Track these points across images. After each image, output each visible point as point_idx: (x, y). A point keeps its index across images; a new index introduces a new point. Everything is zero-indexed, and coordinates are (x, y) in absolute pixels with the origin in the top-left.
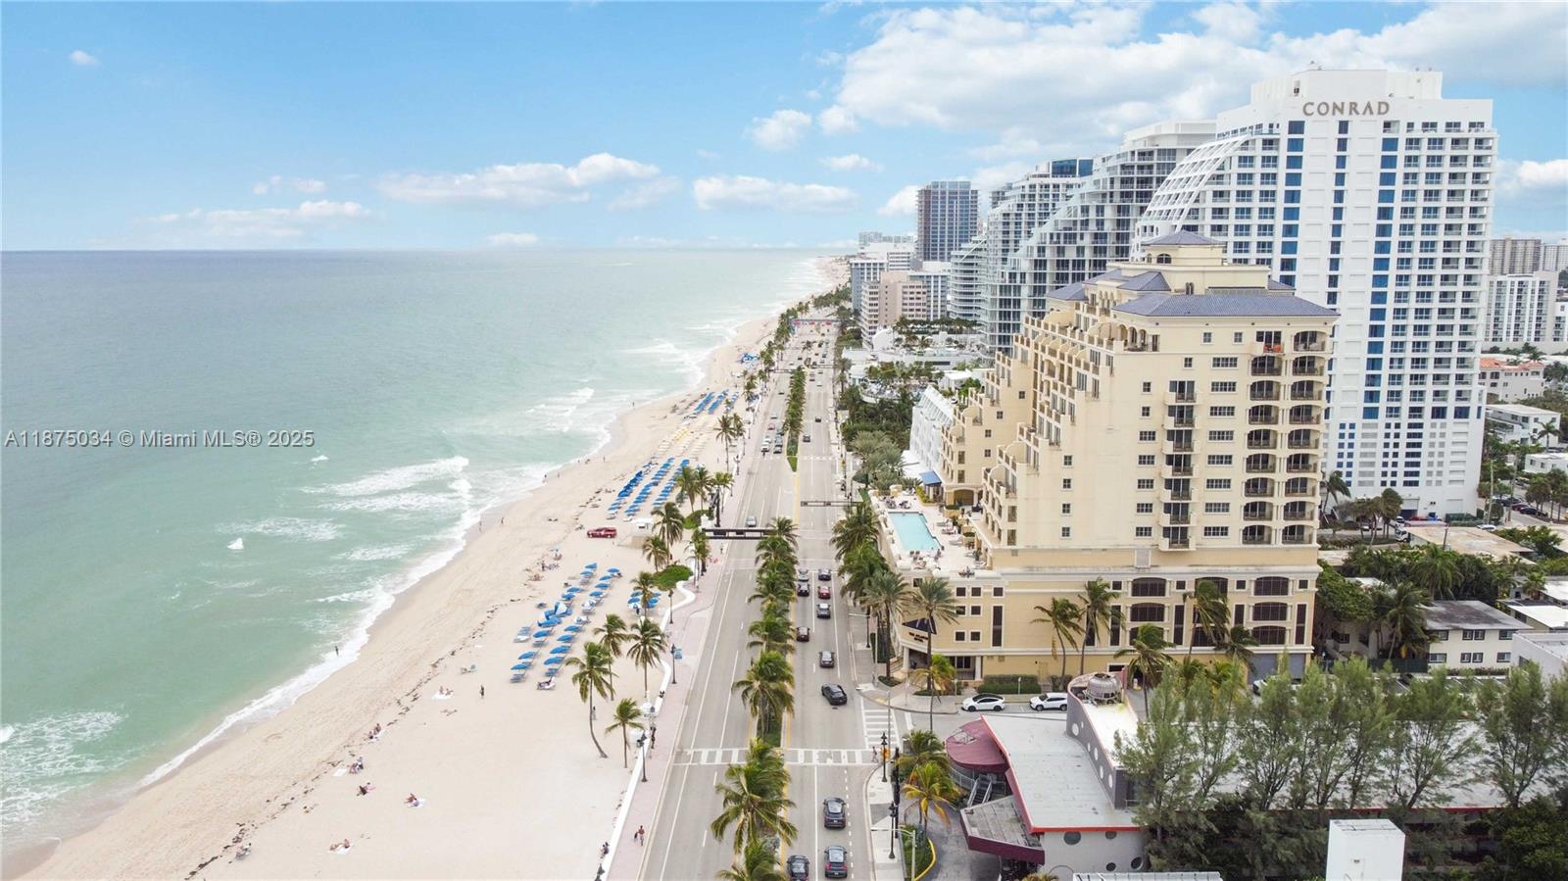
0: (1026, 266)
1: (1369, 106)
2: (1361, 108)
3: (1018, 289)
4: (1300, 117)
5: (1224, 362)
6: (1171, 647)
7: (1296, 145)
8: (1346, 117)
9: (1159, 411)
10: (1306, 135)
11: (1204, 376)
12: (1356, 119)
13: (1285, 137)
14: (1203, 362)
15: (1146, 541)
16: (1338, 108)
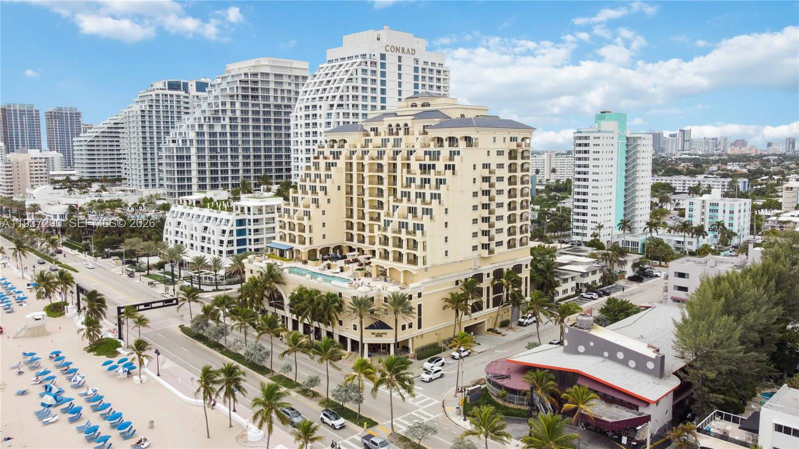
1: (408, 50)
2: (406, 51)
4: (384, 52)
5: (500, 153)
6: (485, 310)
7: (383, 65)
8: (400, 54)
9: (479, 180)
10: (387, 61)
11: (494, 160)
12: (404, 56)
13: (379, 61)
14: (493, 153)
15: (476, 253)
16: (398, 50)
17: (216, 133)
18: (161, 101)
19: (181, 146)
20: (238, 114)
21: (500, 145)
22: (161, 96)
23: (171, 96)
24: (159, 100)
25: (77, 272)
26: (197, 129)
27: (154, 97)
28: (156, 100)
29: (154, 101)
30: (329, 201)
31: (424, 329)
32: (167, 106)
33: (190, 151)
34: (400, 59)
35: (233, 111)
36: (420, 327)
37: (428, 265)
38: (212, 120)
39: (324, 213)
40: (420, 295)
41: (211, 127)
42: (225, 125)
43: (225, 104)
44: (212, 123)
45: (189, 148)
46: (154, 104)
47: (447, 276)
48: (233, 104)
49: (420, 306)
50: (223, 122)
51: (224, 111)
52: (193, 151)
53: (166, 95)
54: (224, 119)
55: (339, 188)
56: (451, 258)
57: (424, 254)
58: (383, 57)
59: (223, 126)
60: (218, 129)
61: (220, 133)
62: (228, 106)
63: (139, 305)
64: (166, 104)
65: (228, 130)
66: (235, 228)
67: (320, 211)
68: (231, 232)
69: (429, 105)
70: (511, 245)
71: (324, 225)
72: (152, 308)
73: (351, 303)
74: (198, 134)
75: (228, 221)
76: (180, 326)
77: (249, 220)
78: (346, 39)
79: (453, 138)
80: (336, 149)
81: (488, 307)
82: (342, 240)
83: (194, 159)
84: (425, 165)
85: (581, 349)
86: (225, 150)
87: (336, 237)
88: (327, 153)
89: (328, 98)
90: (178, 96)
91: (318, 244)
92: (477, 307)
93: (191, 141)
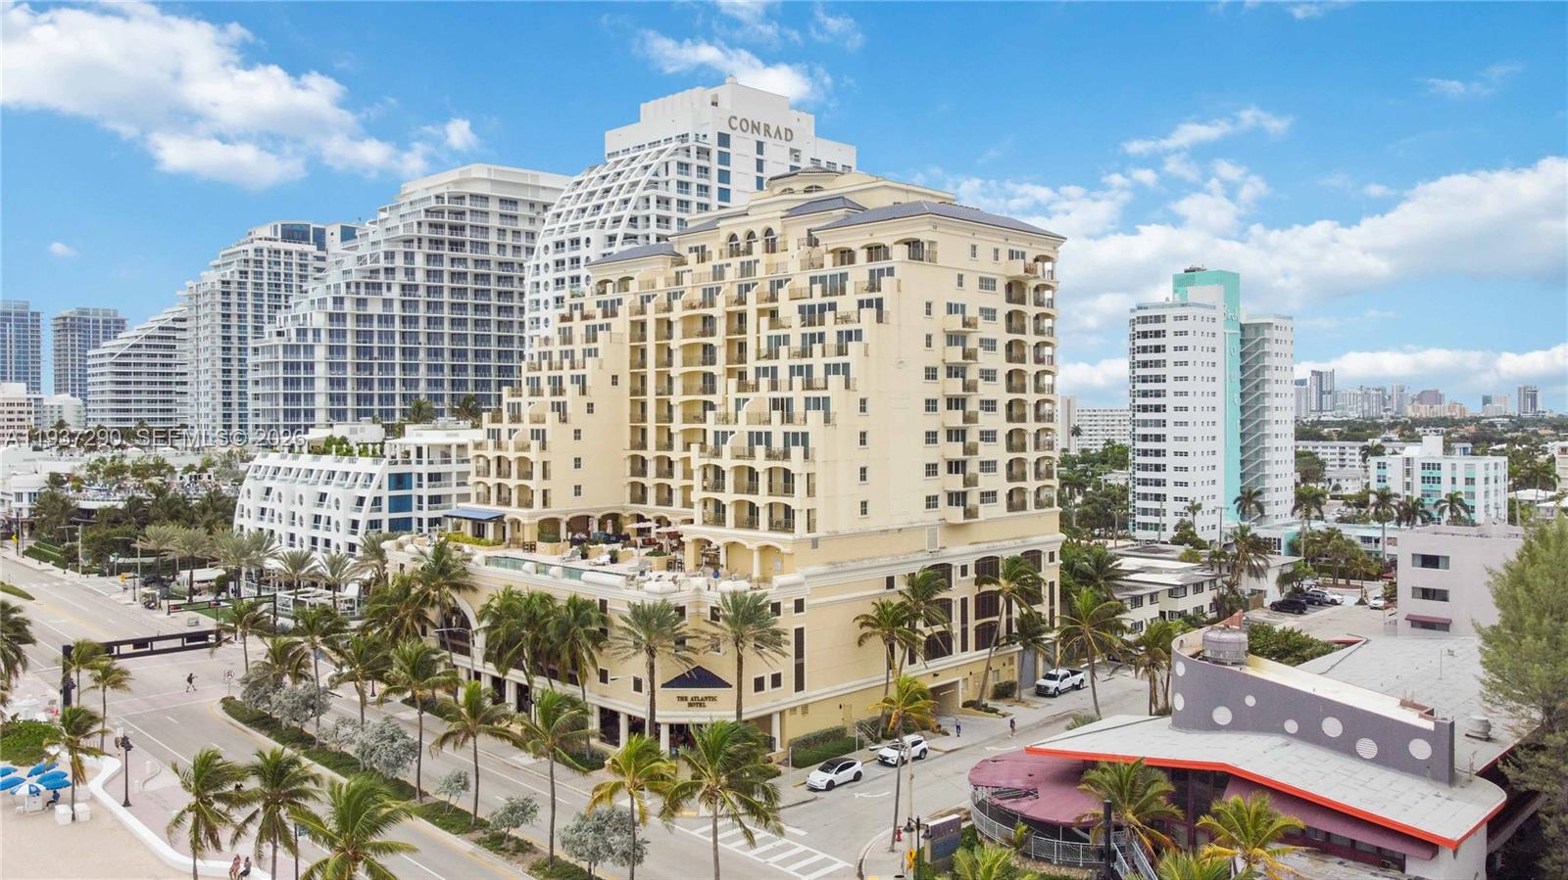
0: (319, 320)
1: (778, 131)
2: (773, 131)
3: (310, 349)
4: (727, 130)
5: (987, 284)
6: (957, 656)
7: (724, 158)
8: (761, 138)
9: (939, 341)
10: (732, 150)
11: (974, 300)
12: (770, 144)
13: (715, 149)
14: (972, 282)
15: (933, 516)
16: (755, 128)
17: (371, 316)
18: (265, 264)
19: (294, 342)
20: (420, 278)
21: (986, 266)
22: (265, 253)
23: (288, 253)
24: (261, 262)
25: (32, 599)
26: (330, 307)
27: (251, 255)
28: (256, 261)
29: (251, 264)
30: (590, 408)
31: (810, 693)
32: (277, 274)
33: (312, 352)
34: (760, 146)
35: (410, 272)
36: (799, 685)
37: (820, 532)
38: (362, 290)
39: (577, 434)
40: (799, 606)
41: (361, 302)
42: (391, 300)
43: (393, 257)
44: (362, 295)
45: (312, 346)
46: (251, 268)
47: (867, 563)
48: (409, 257)
49: (799, 633)
50: (386, 295)
51: (390, 271)
52: (320, 354)
53: (277, 252)
54: (389, 288)
55: (615, 380)
56: (874, 522)
57: (809, 504)
58: (724, 139)
59: (387, 303)
60: (375, 308)
61: (380, 316)
62: (399, 262)
63: (119, 644)
64: (275, 269)
65: (397, 310)
66: (386, 494)
67: (569, 429)
68: (377, 501)
69: (819, 188)
70: (1015, 502)
71: (578, 463)
72: (153, 652)
73: (625, 619)
74: (331, 317)
75: (371, 476)
76: (224, 700)
77: (420, 476)
78: (646, 108)
79: (878, 247)
80: (610, 294)
81: (964, 648)
82: (618, 499)
83: (321, 370)
84: (812, 308)
85: (1223, 715)
86: (388, 352)
87: (606, 496)
88: (590, 306)
89: (604, 222)
90: (303, 255)
91: (564, 506)
92: (938, 647)
93: (317, 332)
